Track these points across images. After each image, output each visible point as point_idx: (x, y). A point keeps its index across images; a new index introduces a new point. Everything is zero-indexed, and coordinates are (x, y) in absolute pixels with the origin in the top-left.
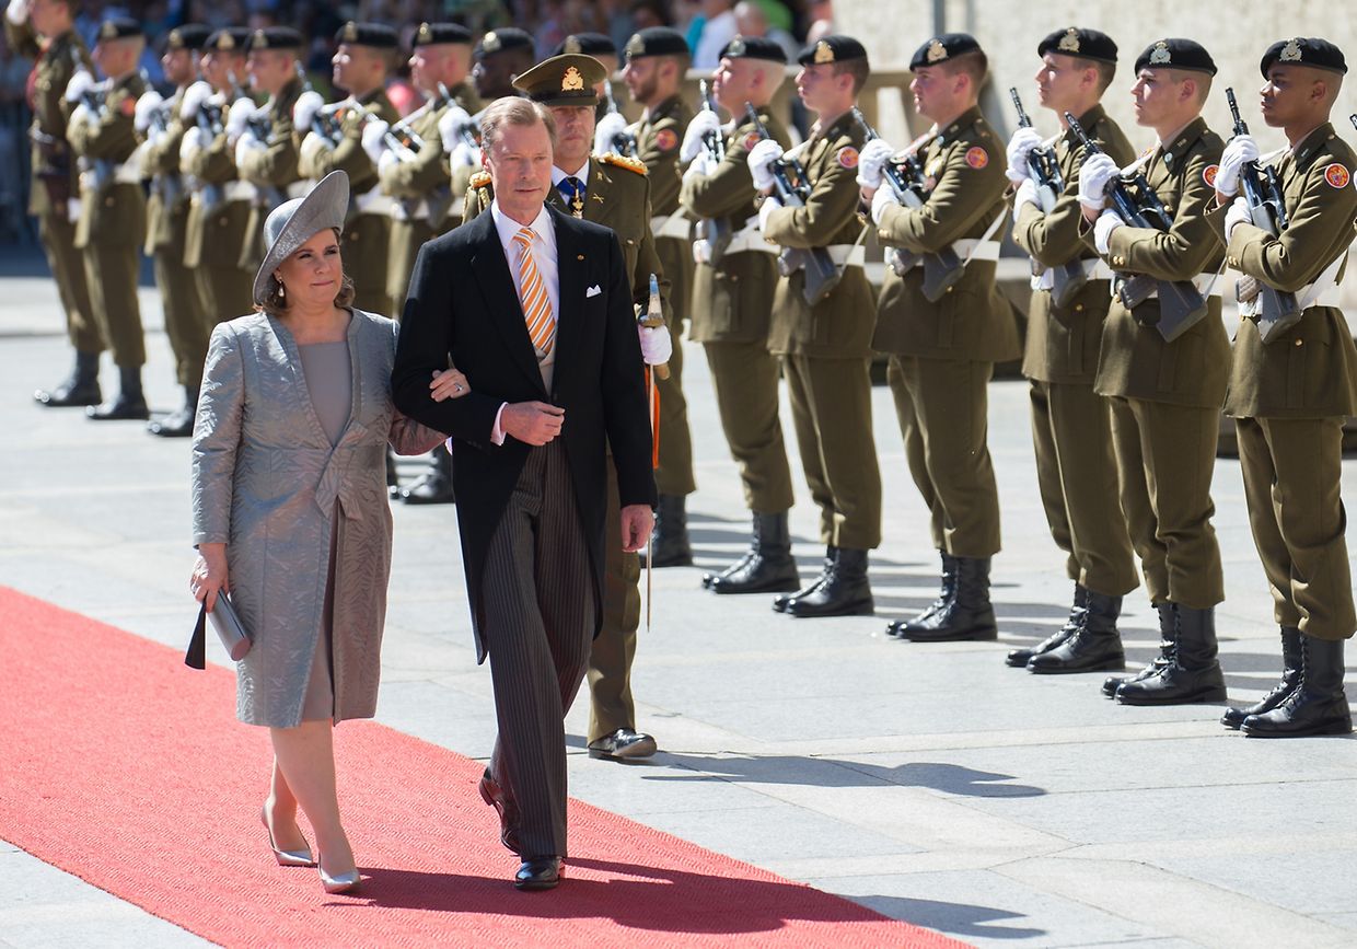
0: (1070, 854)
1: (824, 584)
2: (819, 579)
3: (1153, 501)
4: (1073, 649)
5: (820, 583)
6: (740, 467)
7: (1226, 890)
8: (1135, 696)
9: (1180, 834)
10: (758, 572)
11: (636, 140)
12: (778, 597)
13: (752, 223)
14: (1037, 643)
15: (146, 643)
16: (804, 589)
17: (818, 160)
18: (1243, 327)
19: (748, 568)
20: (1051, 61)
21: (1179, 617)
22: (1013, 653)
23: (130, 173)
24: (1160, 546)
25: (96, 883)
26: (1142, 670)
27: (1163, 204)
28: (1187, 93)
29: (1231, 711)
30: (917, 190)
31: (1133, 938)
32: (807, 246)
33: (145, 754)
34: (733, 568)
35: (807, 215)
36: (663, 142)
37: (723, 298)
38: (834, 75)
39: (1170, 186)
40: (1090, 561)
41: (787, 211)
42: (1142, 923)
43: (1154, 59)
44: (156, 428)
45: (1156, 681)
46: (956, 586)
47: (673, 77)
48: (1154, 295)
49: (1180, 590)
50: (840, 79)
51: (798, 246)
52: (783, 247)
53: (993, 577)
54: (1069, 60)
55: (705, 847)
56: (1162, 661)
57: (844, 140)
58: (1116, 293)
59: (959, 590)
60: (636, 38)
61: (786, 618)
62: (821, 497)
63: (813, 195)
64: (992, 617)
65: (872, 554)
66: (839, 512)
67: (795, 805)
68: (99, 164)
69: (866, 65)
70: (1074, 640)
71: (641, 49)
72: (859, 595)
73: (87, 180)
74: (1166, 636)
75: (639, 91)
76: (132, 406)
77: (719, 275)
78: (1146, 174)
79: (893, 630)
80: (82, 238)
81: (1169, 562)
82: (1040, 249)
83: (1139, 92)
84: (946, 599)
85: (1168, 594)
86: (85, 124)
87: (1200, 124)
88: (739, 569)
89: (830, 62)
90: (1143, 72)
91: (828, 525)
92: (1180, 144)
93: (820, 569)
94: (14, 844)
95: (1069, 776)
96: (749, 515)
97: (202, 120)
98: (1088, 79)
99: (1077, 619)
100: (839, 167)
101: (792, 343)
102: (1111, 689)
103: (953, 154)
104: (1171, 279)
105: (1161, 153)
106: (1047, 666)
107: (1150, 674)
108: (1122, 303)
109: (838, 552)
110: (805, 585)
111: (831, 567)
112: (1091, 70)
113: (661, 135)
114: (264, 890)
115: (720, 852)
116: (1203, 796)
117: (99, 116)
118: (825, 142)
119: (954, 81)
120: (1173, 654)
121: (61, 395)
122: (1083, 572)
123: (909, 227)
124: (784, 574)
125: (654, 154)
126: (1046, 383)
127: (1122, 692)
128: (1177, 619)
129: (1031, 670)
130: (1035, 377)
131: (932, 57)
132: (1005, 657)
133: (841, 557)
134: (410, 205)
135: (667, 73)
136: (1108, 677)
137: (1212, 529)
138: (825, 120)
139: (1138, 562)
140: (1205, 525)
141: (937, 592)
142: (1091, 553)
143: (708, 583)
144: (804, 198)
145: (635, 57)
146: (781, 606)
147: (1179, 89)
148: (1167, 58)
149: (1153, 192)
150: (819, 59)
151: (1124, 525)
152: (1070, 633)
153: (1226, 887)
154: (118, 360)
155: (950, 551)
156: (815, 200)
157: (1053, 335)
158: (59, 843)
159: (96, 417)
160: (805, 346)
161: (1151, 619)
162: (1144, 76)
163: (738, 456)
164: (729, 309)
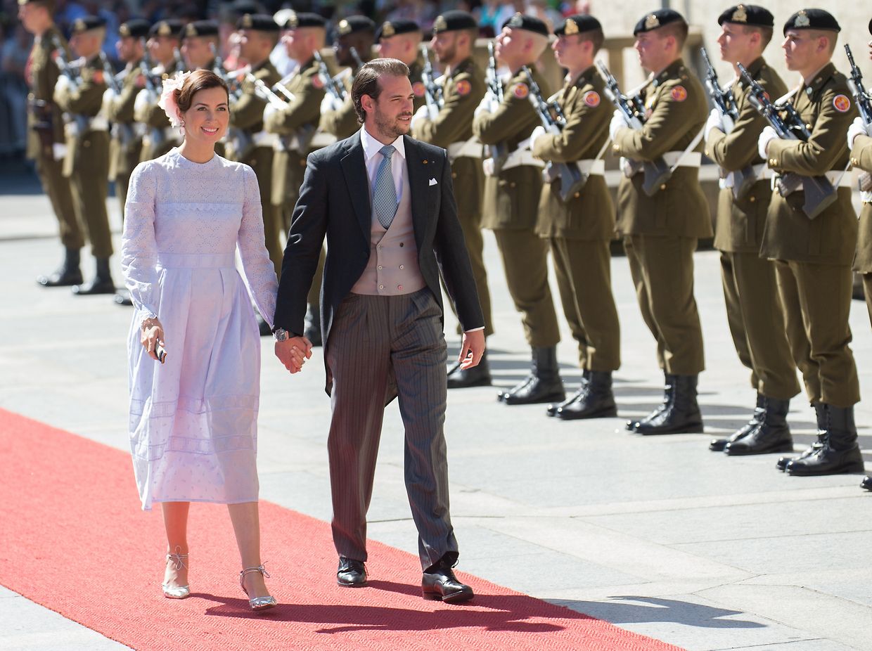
0: (750, 581)
1: (582, 396)
2: (578, 393)
3: (808, 332)
4: (756, 438)
5: (578, 396)
6: (523, 315)
7: (860, 605)
8: (800, 470)
9: (829, 566)
10: (536, 390)
11: (442, 88)
12: (550, 406)
13: (523, 146)
14: (730, 434)
15: (110, 450)
16: (568, 400)
17: (571, 101)
18: (865, 209)
19: (529, 387)
20: (727, 29)
21: (829, 413)
22: (714, 442)
23: (100, 123)
24: (813, 363)
25: (71, 618)
26: (806, 450)
27: (805, 123)
28: (822, 46)
29: (867, 479)
30: (640, 118)
31: (793, 640)
32: (563, 161)
33: (107, 527)
34: (519, 387)
35: (562, 140)
36: (461, 89)
37: (505, 198)
38: (579, 42)
39: (810, 111)
40: (764, 376)
41: (549, 137)
42: (801, 630)
43: (798, 23)
44: (121, 300)
45: (814, 458)
46: (674, 396)
47: (467, 45)
48: (800, 188)
49: (829, 394)
50: (583, 45)
51: (556, 161)
52: (546, 162)
53: (699, 388)
54: (740, 27)
55: (494, 582)
56: (818, 445)
57: (588, 87)
58: (775, 187)
59: (676, 398)
60: (440, 19)
61: (556, 421)
62: (578, 335)
63: (567, 126)
64: (699, 417)
65: (615, 374)
66: (591, 346)
67: (558, 552)
68: (79, 118)
69: (601, 34)
70: (757, 431)
71: (444, 26)
72: (607, 404)
73: (71, 129)
74: (821, 427)
75: (442, 56)
76: (104, 285)
77: (502, 183)
78: (793, 103)
79: (631, 427)
80: (68, 169)
81: (822, 374)
82: (723, 159)
83: (787, 46)
84: (667, 405)
85: (820, 397)
86: (68, 90)
87: (831, 67)
88: (523, 387)
89: (576, 34)
90: (789, 33)
91: (584, 355)
92: (818, 81)
93: (578, 385)
94: (16, 591)
95: (752, 527)
96: (529, 349)
97: (149, 85)
98: (754, 40)
99: (758, 417)
100: (585, 105)
101: (554, 229)
102: (783, 465)
103: (664, 92)
104: (811, 174)
105: (804, 87)
106: (738, 450)
107: (810, 454)
108: (779, 194)
109: (591, 374)
110: (569, 396)
111: (586, 385)
112: (756, 34)
113: (460, 85)
114: (186, 620)
115: (505, 586)
116: (846, 539)
117: (77, 85)
118: (575, 88)
119: (665, 42)
120: (826, 440)
121: (56, 279)
122: (761, 383)
123: (632, 144)
124: (554, 390)
125: (455, 97)
126: (730, 253)
127: (790, 467)
128: (827, 415)
129: (727, 453)
130: (724, 249)
131: (648, 26)
132: (708, 445)
133: (593, 377)
134: (285, 140)
135: (463, 42)
136: (781, 457)
137: (851, 351)
138: (574, 74)
139: (800, 375)
140: (845, 348)
141: (662, 399)
142: (768, 370)
143: (501, 398)
144: (560, 127)
145: (440, 32)
146: (553, 412)
147: (816, 44)
148: (807, 22)
149: (798, 115)
150: (568, 31)
151: (788, 349)
152: (754, 427)
153: (861, 603)
154: (95, 253)
155: (669, 370)
156: (569, 129)
157: (734, 218)
158: (46, 590)
159: (80, 293)
160: (565, 231)
161: (810, 415)
162: (790, 36)
163: (521, 307)
164: (510, 207)
